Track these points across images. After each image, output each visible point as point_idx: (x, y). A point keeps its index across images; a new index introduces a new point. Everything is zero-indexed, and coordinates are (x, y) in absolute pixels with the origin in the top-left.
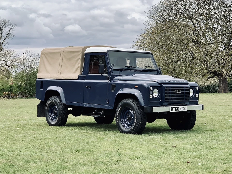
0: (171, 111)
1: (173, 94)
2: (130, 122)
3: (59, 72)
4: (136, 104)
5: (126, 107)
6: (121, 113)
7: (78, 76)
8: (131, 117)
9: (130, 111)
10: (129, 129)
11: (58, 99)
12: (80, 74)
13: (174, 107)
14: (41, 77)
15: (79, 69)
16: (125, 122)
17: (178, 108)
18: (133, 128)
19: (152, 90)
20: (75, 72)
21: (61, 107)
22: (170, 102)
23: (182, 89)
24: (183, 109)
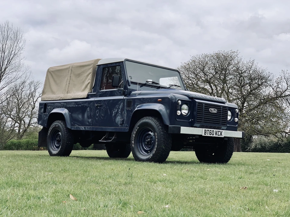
0: (205, 134)
1: (208, 113)
2: (149, 148)
3: (66, 91)
4: (158, 123)
5: (146, 128)
6: (138, 136)
7: (87, 94)
8: (151, 141)
9: (150, 133)
10: (148, 157)
11: (62, 123)
12: (90, 91)
13: (208, 130)
14: (45, 99)
15: (89, 85)
16: (143, 148)
17: (213, 132)
18: (153, 155)
19: (180, 104)
20: (84, 90)
21: (66, 132)
22: (203, 123)
23: (218, 108)
24: (219, 134)
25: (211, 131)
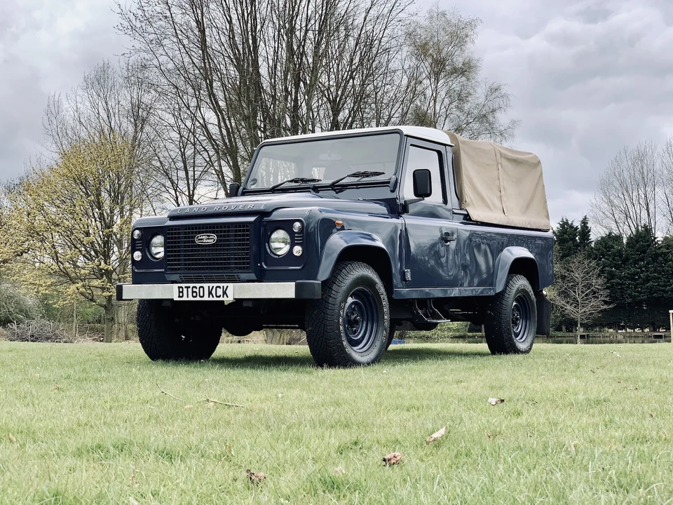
1: (192, 246)
13: (187, 288)
17: (201, 289)
23: (221, 232)
24: (218, 295)
25: (196, 287)
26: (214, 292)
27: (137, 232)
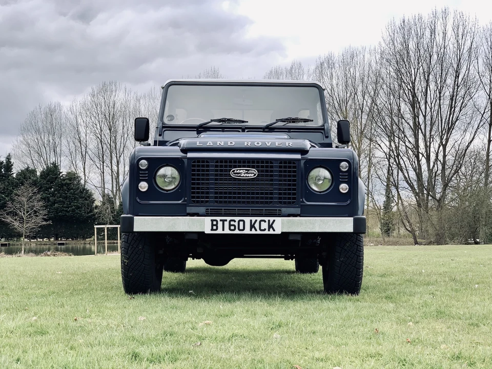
1: (226, 180)
13: (224, 221)
17: (241, 223)
19: (144, 167)
22: (212, 204)
23: (262, 167)
24: (262, 228)
25: (235, 221)
26: (257, 226)
27: (144, 162)
